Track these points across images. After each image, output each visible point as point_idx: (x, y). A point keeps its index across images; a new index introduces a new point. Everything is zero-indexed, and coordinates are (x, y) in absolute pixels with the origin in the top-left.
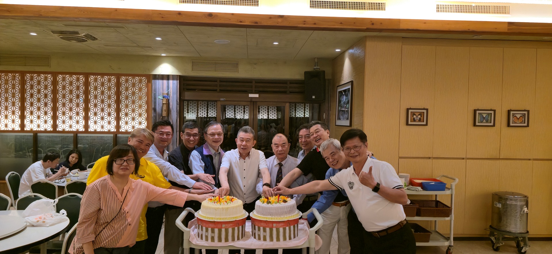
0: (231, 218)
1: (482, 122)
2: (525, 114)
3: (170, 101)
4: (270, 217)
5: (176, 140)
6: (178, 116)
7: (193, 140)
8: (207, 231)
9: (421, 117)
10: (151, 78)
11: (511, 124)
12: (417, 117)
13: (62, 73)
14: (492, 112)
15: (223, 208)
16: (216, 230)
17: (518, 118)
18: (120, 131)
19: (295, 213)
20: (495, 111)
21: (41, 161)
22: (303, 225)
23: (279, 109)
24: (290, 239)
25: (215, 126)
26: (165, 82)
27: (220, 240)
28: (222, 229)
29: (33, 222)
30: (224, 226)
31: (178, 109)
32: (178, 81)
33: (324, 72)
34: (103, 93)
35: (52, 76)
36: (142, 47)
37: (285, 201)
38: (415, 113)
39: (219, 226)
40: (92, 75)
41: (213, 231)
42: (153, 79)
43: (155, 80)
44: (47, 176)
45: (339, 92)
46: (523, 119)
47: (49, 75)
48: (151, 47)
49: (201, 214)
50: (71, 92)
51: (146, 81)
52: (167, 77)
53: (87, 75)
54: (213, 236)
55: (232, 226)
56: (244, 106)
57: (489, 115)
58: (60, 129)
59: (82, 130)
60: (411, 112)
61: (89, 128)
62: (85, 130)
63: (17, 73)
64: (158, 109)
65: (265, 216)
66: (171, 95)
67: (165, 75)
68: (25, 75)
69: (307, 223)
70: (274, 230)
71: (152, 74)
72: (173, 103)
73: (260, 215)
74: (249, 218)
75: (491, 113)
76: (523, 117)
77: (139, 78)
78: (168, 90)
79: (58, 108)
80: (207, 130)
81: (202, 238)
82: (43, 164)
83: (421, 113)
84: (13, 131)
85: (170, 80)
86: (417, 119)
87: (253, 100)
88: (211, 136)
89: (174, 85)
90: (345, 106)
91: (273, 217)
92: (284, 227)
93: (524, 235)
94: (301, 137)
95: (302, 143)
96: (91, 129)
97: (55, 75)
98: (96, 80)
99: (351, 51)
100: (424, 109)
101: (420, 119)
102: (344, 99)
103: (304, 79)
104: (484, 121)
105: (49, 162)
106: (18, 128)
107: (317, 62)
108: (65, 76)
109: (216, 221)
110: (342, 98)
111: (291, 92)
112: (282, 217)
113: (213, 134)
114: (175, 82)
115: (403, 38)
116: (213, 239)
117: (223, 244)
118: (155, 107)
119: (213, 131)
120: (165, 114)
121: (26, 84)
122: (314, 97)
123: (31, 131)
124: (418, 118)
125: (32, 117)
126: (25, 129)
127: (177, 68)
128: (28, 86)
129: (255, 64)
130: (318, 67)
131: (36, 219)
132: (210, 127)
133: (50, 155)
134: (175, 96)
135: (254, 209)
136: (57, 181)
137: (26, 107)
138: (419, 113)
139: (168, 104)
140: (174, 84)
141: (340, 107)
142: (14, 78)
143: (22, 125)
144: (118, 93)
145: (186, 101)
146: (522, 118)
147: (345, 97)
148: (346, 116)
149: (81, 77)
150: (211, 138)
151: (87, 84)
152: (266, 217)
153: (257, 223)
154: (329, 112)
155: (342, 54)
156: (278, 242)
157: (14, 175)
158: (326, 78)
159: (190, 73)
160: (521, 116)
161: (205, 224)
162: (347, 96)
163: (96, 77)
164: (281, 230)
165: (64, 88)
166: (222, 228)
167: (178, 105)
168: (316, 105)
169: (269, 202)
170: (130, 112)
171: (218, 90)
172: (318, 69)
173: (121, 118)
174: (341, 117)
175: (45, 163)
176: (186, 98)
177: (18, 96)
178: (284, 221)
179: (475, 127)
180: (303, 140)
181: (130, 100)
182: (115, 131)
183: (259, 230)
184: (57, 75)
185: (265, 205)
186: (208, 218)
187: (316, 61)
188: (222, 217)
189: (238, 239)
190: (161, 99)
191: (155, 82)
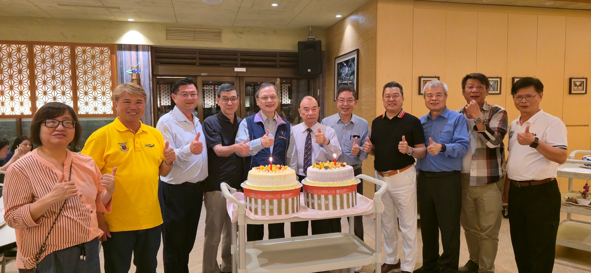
3: (141, 76)
4: (332, 183)
8: (263, 203)
10: (116, 48)
16: (275, 202)
19: (353, 180)
20: (501, 78)
24: (353, 206)
26: (134, 53)
27: (280, 212)
28: (282, 200)
31: (151, 86)
32: (150, 52)
33: (320, 42)
34: (53, 67)
36: (108, 8)
37: (343, 166)
39: (279, 196)
40: (38, 45)
41: (271, 203)
42: (118, 50)
43: (120, 50)
45: (338, 64)
50: (10, 66)
51: (109, 52)
52: (136, 48)
53: (30, 45)
54: (272, 208)
57: (496, 82)
59: (28, 114)
60: (423, 80)
62: (31, 113)
66: (142, 69)
67: (133, 45)
70: (338, 197)
71: (116, 44)
72: (144, 78)
75: (498, 81)
77: (100, 48)
78: (138, 63)
85: (140, 51)
87: (240, 75)
89: (144, 57)
90: (349, 77)
94: (342, 100)
95: (343, 107)
98: (43, 51)
99: (353, 17)
102: (346, 70)
103: (297, 51)
107: (312, 32)
109: (274, 190)
110: (343, 70)
111: (281, 66)
113: (266, 98)
114: (146, 53)
116: (271, 212)
119: (265, 94)
122: (309, 70)
127: (149, 36)
129: (241, 33)
130: (313, 37)
134: (147, 70)
139: (139, 80)
140: (145, 56)
141: (340, 80)
144: (74, 67)
147: (347, 68)
149: (23, 47)
150: (264, 101)
151: (31, 56)
153: (316, 191)
154: (325, 88)
155: (343, 20)
156: (342, 210)
159: (164, 42)
161: (260, 196)
162: (350, 66)
163: (43, 47)
164: (345, 196)
167: (151, 82)
169: (326, 168)
170: (90, 91)
171: (198, 64)
172: (313, 39)
173: (78, 97)
176: (160, 74)
178: (348, 186)
181: (90, 75)
183: (319, 198)
185: (323, 170)
187: (310, 30)
188: (280, 186)
190: (130, 74)
191: (120, 54)
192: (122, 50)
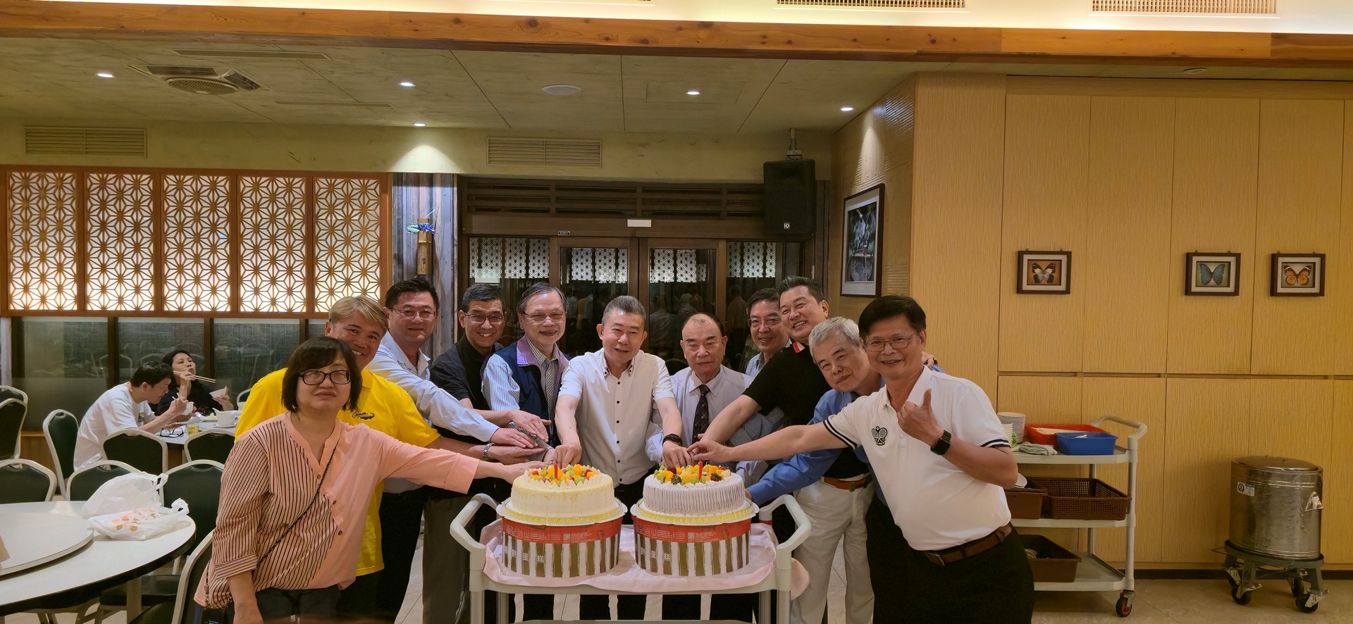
0: (585, 518)
1: (1206, 284)
2: (1314, 263)
3: (436, 238)
4: (681, 515)
5: (450, 333)
6: (456, 275)
7: (490, 329)
8: (526, 549)
9: (1053, 272)
10: (391, 181)
11: (1280, 290)
12: (1043, 272)
13: (174, 171)
14: (1232, 260)
15: (564, 494)
16: (549, 548)
17: (1298, 273)
18: (317, 310)
19: (742, 507)
20: (1238, 256)
21: (126, 384)
22: (763, 536)
23: (702, 258)
24: (729, 569)
25: (545, 296)
26: (424, 190)
27: (558, 572)
28: (564, 545)
29: (109, 529)
30: (567, 536)
31: (456, 257)
32: (455, 189)
33: (812, 163)
34: (273, 219)
35: (151, 178)
36: (369, 106)
37: (716, 478)
38: (1037, 262)
39: (556, 537)
40: (247, 175)
41: (541, 551)
42: (394, 185)
43: (398, 185)
44: (141, 419)
45: (849, 212)
46: (1310, 277)
47: (145, 177)
48: (388, 106)
49: (512, 509)
50: (197, 217)
51: (378, 190)
52: (429, 180)
53: (235, 176)
54: (542, 561)
55: (588, 538)
56: (617, 251)
57: (1224, 266)
58: (171, 306)
59: (224, 310)
60: (1028, 260)
61: (241, 304)
62: (232, 308)
63: (68, 172)
64: (408, 258)
65: (667, 514)
66: (439, 224)
67: (423, 174)
68: (88, 177)
69: (771, 531)
70: (691, 547)
71: (391, 173)
72: (443, 243)
73: (654, 512)
74: (628, 519)
75: (1230, 263)
76: (1309, 272)
77: (362, 181)
78: (431, 211)
79: (166, 256)
80: (525, 306)
81: (514, 568)
82: (131, 393)
83: (1054, 262)
84: (60, 312)
85: (435, 186)
86: (1044, 278)
87: (638, 234)
88: (535, 320)
89: (444, 199)
90: (865, 246)
91: (688, 516)
92: (715, 540)
93: (1311, 565)
94: (756, 321)
95: (760, 335)
96: (247, 307)
97: (158, 175)
98: (256, 187)
99: (879, 111)
100: (1061, 253)
101: (1051, 278)
102: (862, 229)
103: (763, 182)
104: (1212, 282)
105: (145, 387)
106: (70, 305)
107: (795, 140)
108: (182, 177)
109: (548, 525)
110: (857, 228)
111: (730, 215)
112: (710, 515)
113: (540, 316)
114: (448, 190)
115: (1007, 75)
116: (540, 569)
117: (566, 580)
118: (401, 252)
119: (540, 307)
120: (423, 269)
121: (89, 197)
122: (787, 226)
123: (103, 312)
124: (1046, 276)
125: (104, 279)
126: (89, 308)
127: (454, 156)
128: (93, 204)
129: (643, 145)
130: (798, 152)
131: (114, 521)
132: (533, 298)
133: (149, 369)
134: (449, 225)
135: (641, 497)
136: (165, 432)
137: (89, 254)
138: (1049, 263)
139: (431, 245)
140: (445, 195)
141: (852, 249)
142: (60, 185)
143: (82, 299)
144: (311, 220)
145: (476, 239)
146: (1306, 273)
147: (864, 225)
148: (867, 271)
149: (222, 181)
150: (536, 323)
151: (235, 197)
152: (672, 515)
153: (647, 531)
154: (825, 263)
155: (856, 121)
156: (700, 579)
157: (62, 417)
158: (818, 177)
159: (484, 168)
160: (1304, 270)
161: (520, 533)
162: (869, 221)
163: (256, 179)
164: (708, 547)
165: (180, 207)
166: (562, 542)
167: (455, 248)
168: (793, 247)
169: (676, 480)
170: (339, 266)
171: (553, 210)
172: (799, 157)
173: (317, 279)
174: (855, 274)
175: (137, 389)
176: (475, 231)
177: (70, 227)
178: (715, 526)
179: (1188, 297)
180: (762, 328)
181: (339, 235)
182: (304, 311)
183: (653, 547)
184: (162, 177)
185: (668, 486)
186: (528, 517)
187: (793, 137)
188: (562, 516)
189: (603, 570)
190: (414, 233)
191: (398, 192)
192: (402, 186)
